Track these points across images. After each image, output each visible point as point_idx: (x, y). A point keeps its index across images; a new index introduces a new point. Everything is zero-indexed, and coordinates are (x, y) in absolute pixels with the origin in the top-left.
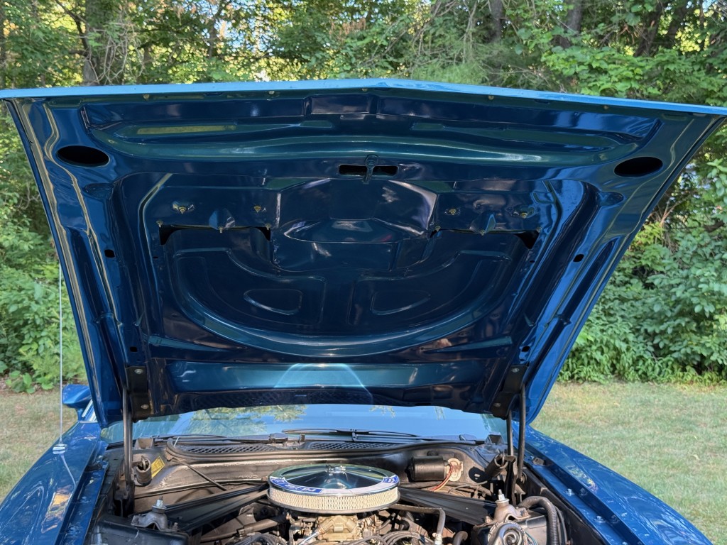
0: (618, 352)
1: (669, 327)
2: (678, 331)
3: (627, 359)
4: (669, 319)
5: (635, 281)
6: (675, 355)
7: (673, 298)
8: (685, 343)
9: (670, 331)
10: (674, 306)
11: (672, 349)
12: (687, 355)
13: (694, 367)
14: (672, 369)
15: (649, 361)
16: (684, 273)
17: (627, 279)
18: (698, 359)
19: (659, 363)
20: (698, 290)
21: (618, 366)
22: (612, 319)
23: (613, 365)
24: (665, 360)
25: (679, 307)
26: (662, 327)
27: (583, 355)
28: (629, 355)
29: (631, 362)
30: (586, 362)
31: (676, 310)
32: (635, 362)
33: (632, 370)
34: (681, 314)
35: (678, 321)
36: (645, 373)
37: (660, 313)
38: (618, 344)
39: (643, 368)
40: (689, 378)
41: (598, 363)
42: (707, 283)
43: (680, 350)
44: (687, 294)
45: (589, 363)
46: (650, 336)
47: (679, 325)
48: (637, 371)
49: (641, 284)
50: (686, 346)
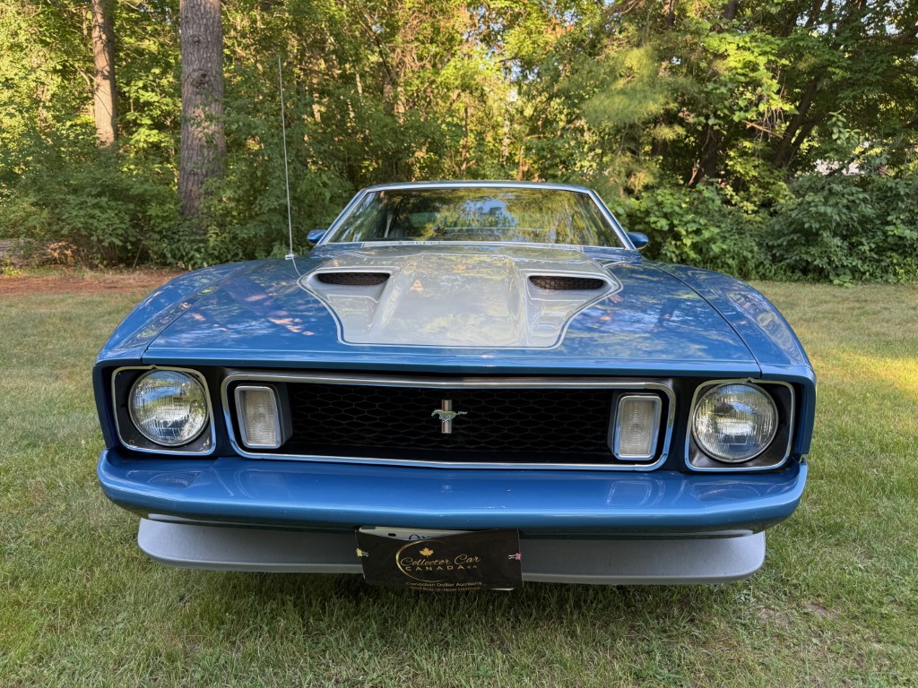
7: (790, 220)
8: (796, 252)
9: (785, 243)
10: (790, 226)
11: (785, 257)
12: (796, 261)
13: (801, 270)
14: (785, 271)
15: (768, 266)
17: (756, 209)
18: (804, 264)
19: (775, 267)
20: (809, 212)
22: (743, 236)
24: (780, 265)
25: (793, 226)
26: (779, 242)
28: (753, 261)
29: (753, 265)
31: (792, 229)
32: (757, 267)
34: (795, 232)
35: (792, 236)
36: (764, 275)
37: (779, 231)
38: (745, 253)
39: (763, 271)
42: (816, 206)
44: (800, 216)
46: (770, 248)
47: (792, 239)
48: (758, 273)
49: (766, 212)
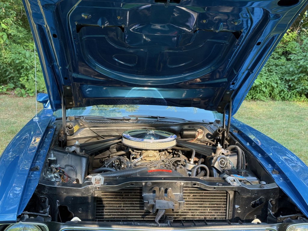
0: (273, 88)
1: (296, 77)
2: (299, 79)
3: (276, 91)
4: (296, 74)
5: (283, 57)
6: (297, 90)
7: (299, 65)
9: (296, 79)
10: (299, 69)
11: (296, 87)
12: (302, 90)
13: (305, 95)
14: (296, 95)
15: (286, 92)
16: (304, 54)
17: (279, 56)
19: (290, 93)
21: (272, 94)
22: (271, 74)
23: (270, 94)
24: (293, 91)
26: (293, 78)
27: (258, 89)
28: (278, 89)
29: (278, 92)
30: (259, 92)
31: (300, 70)
32: (280, 92)
33: (278, 96)
34: (302, 72)
35: (300, 75)
36: (284, 97)
37: (292, 71)
38: (273, 84)
39: (283, 95)
40: (303, 99)
41: (264, 92)
43: (300, 88)
44: (305, 63)
45: (260, 92)
46: (287, 81)
47: (300, 76)
48: (280, 96)
49: (285, 59)
50: (302, 86)
